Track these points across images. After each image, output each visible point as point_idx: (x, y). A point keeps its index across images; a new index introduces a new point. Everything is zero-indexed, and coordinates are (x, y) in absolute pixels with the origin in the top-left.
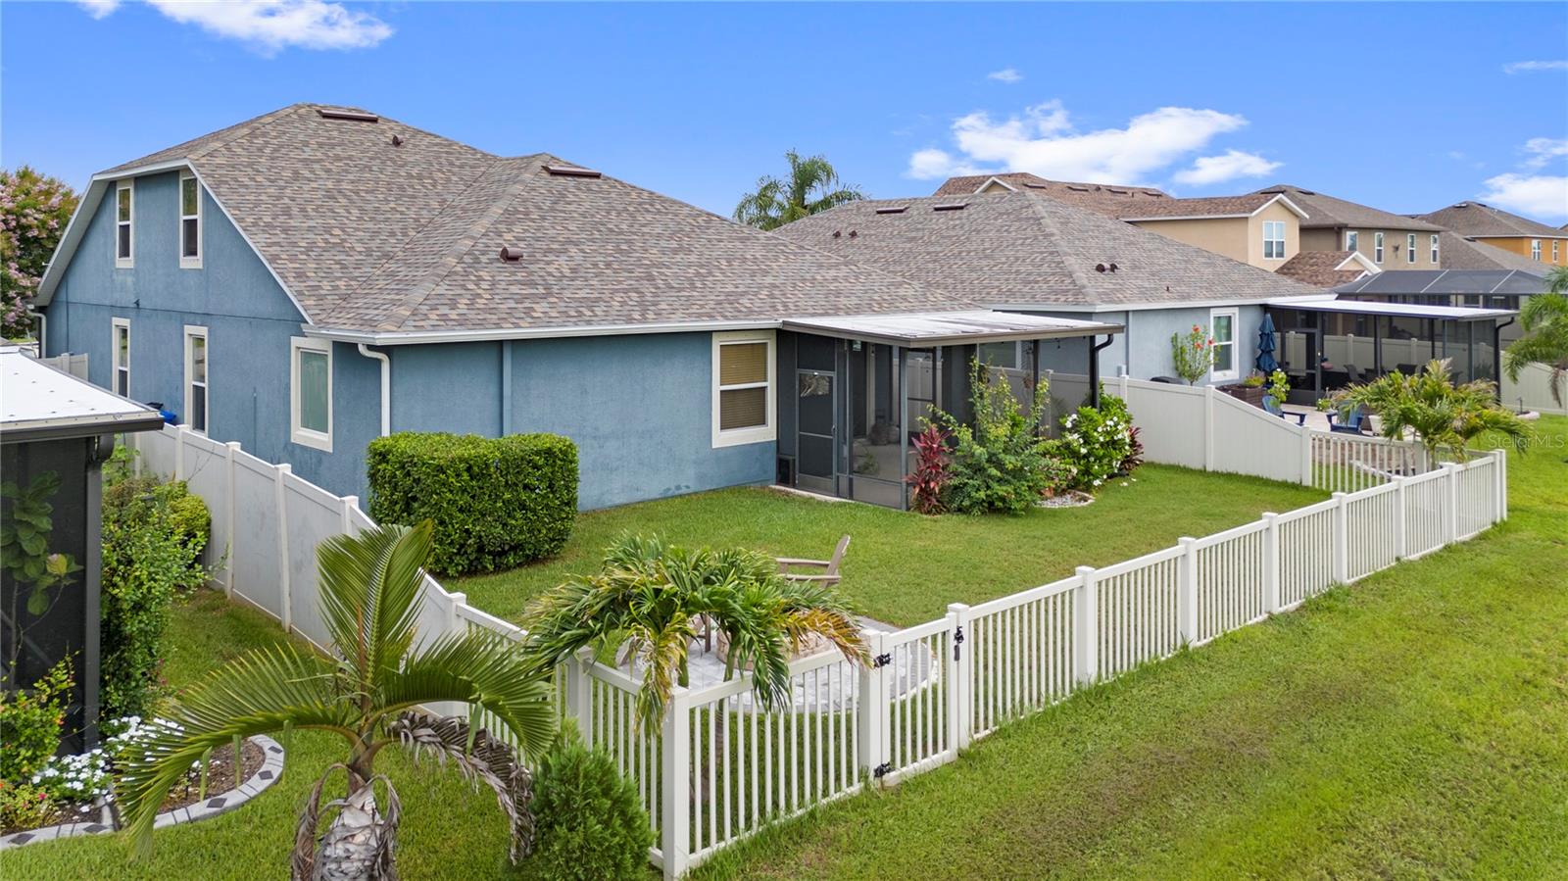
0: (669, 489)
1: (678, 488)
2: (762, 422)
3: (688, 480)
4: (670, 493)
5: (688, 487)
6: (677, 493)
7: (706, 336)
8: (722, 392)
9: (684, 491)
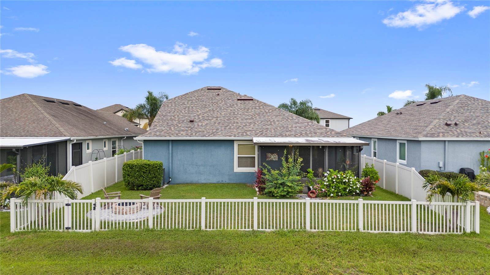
0: (219, 181)
1: (222, 181)
2: (254, 167)
3: (226, 179)
4: (220, 182)
5: (226, 181)
6: (222, 182)
7: (233, 141)
8: (238, 157)
9: (224, 182)
